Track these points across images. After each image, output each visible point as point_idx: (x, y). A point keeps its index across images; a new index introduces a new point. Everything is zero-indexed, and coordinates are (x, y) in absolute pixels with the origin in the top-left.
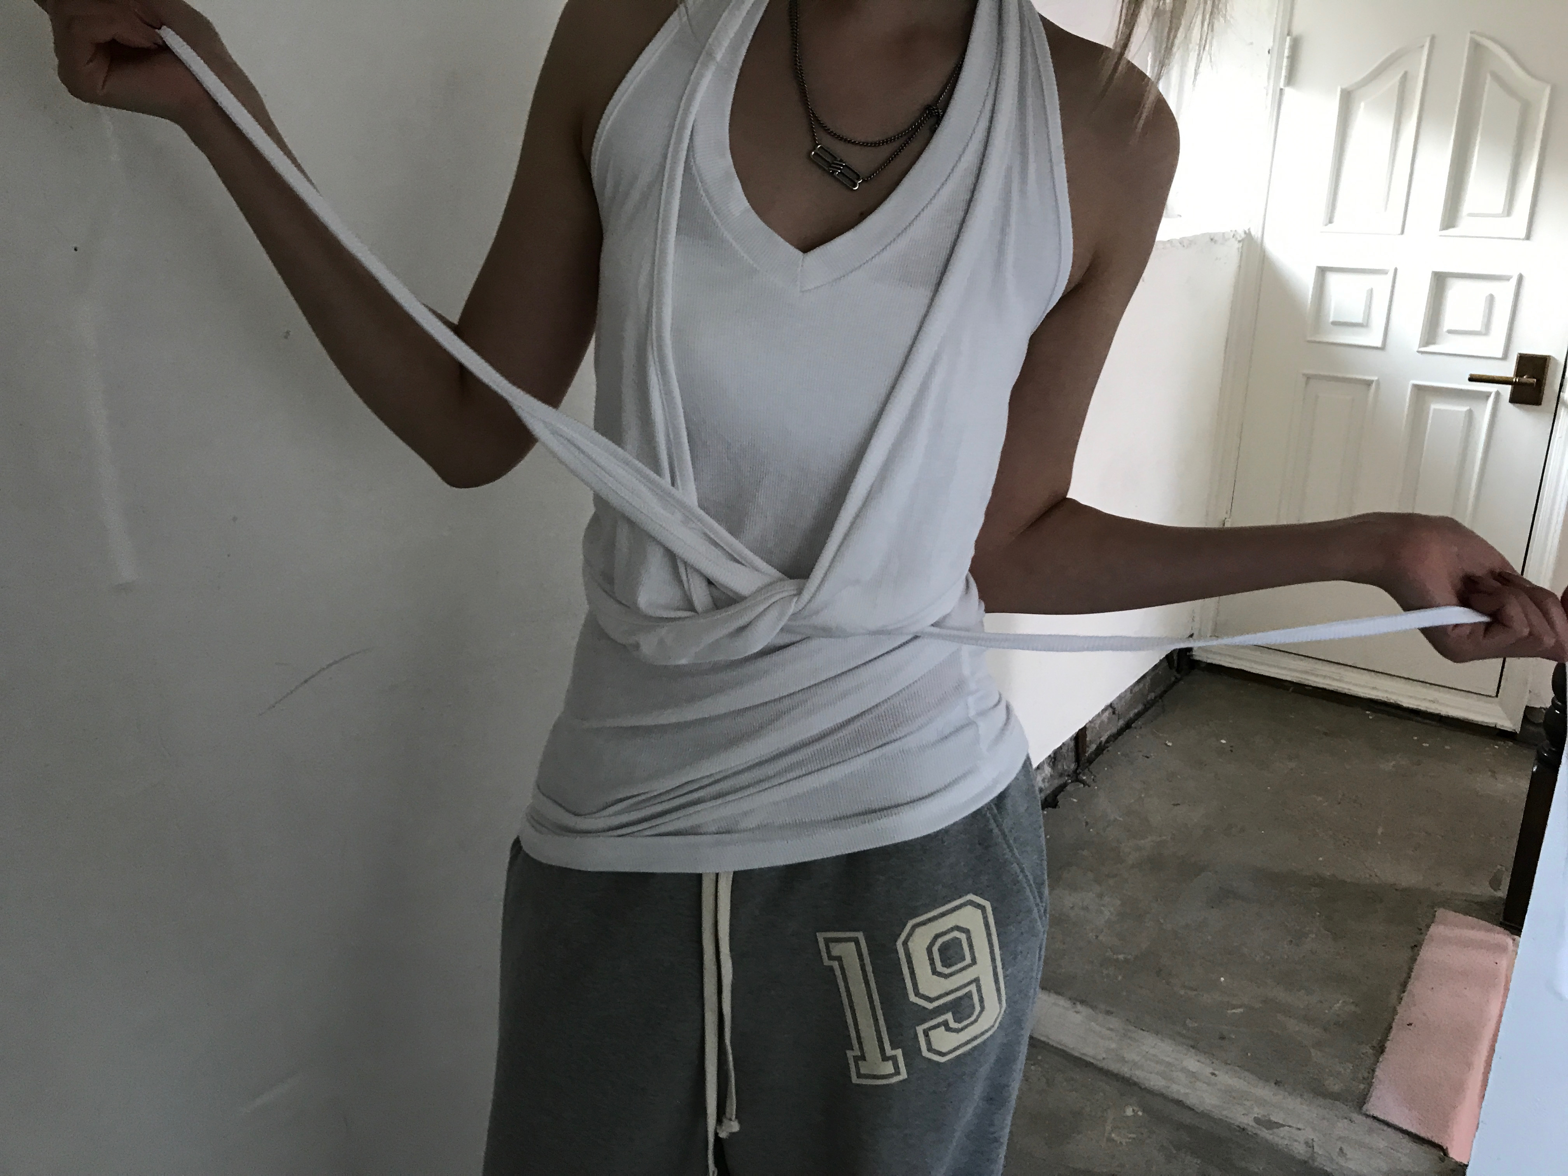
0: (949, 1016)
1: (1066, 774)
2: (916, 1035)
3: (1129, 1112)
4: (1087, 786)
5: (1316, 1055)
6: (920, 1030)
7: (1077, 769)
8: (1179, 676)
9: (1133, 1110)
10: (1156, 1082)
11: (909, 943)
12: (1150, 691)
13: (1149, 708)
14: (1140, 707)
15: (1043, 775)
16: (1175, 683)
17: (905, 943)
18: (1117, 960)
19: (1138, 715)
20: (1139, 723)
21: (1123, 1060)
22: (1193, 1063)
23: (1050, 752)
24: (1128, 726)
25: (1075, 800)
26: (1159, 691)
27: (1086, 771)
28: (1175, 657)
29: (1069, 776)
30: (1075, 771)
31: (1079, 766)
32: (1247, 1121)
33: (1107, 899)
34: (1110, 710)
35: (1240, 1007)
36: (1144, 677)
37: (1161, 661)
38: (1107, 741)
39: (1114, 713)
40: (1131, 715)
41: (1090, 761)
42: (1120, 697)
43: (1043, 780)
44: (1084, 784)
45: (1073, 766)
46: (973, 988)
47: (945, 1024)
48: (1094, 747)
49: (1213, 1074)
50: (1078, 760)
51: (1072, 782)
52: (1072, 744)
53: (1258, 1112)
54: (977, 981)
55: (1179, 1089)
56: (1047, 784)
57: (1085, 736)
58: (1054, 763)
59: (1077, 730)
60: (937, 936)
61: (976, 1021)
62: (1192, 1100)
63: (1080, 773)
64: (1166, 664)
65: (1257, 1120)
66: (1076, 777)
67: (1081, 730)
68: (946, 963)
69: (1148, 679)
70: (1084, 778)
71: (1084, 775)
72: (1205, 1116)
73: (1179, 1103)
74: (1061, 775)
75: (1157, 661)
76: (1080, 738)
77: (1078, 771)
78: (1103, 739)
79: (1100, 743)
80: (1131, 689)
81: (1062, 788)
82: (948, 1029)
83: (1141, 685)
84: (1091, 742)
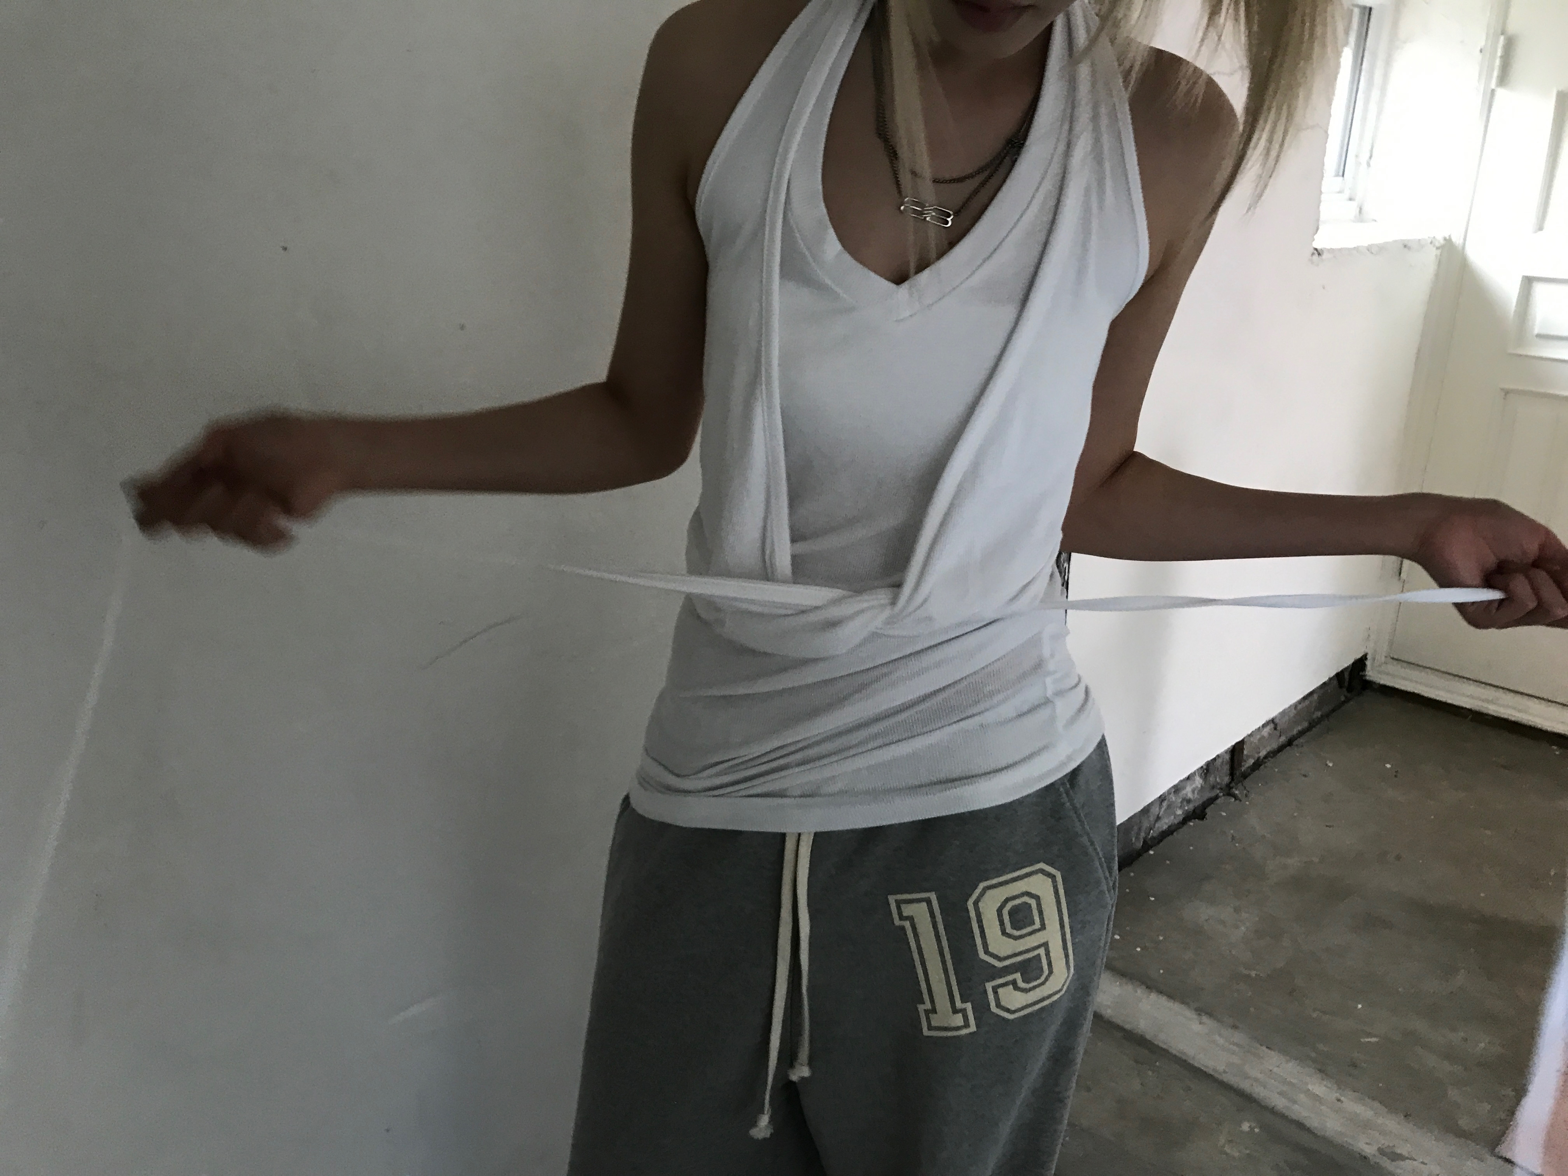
0: (1018, 976)
1: (1219, 787)
2: (985, 991)
3: (1245, 1127)
4: (1237, 801)
5: (1453, 1094)
6: (989, 986)
7: (1230, 783)
8: (1349, 695)
9: (1250, 1127)
10: (1279, 1103)
11: (980, 904)
12: (1318, 709)
13: (1314, 727)
14: (1305, 724)
15: (1194, 786)
16: (1344, 703)
17: (976, 904)
18: (1249, 976)
19: (1301, 733)
20: (1301, 740)
21: (1247, 1077)
22: (1319, 1087)
23: (1202, 763)
24: (1290, 743)
25: (1224, 814)
26: (1327, 709)
27: (1240, 784)
28: (1346, 675)
29: (1221, 789)
30: (1229, 787)
31: (1232, 779)
32: (1369, 1150)
33: (1244, 915)
34: (1272, 726)
35: (1375, 1036)
36: (1311, 694)
37: (1330, 679)
38: (1266, 757)
39: (1275, 729)
40: (1295, 732)
41: (1245, 776)
42: (1283, 713)
43: (1193, 791)
44: (1236, 799)
45: (1227, 779)
46: (1042, 951)
47: (1014, 983)
48: (1251, 761)
49: (1339, 1100)
50: (1232, 774)
51: (1224, 795)
52: (1227, 757)
53: (1384, 1142)
54: (1045, 945)
55: (1301, 1111)
56: (1196, 796)
57: (1243, 749)
58: (1206, 774)
59: (1233, 744)
60: (1007, 900)
61: (1043, 984)
62: (1313, 1122)
63: (1232, 788)
64: (1335, 682)
65: (1381, 1151)
66: (1228, 791)
67: (1237, 744)
68: (1015, 927)
69: (1315, 696)
70: (1237, 792)
71: (1236, 789)
72: (1327, 1141)
73: (1300, 1125)
74: (1213, 787)
75: (1325, 679)
76: (1237, 750)
77: (1231, 785)
78: (1263, 753)
79: (1259, 758)
80: (1295, 706)
81: (1212, 801)
82: (1016, 988)
83: (1307, 702)
84: (1248, 757)
